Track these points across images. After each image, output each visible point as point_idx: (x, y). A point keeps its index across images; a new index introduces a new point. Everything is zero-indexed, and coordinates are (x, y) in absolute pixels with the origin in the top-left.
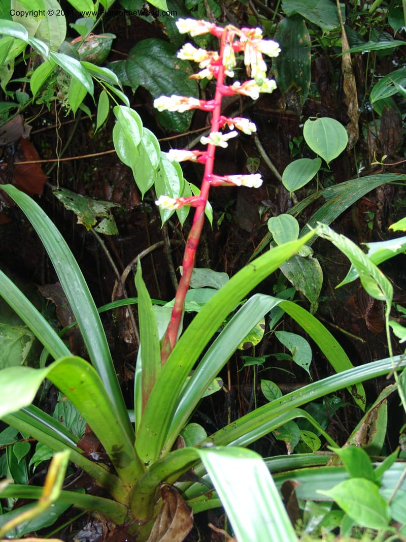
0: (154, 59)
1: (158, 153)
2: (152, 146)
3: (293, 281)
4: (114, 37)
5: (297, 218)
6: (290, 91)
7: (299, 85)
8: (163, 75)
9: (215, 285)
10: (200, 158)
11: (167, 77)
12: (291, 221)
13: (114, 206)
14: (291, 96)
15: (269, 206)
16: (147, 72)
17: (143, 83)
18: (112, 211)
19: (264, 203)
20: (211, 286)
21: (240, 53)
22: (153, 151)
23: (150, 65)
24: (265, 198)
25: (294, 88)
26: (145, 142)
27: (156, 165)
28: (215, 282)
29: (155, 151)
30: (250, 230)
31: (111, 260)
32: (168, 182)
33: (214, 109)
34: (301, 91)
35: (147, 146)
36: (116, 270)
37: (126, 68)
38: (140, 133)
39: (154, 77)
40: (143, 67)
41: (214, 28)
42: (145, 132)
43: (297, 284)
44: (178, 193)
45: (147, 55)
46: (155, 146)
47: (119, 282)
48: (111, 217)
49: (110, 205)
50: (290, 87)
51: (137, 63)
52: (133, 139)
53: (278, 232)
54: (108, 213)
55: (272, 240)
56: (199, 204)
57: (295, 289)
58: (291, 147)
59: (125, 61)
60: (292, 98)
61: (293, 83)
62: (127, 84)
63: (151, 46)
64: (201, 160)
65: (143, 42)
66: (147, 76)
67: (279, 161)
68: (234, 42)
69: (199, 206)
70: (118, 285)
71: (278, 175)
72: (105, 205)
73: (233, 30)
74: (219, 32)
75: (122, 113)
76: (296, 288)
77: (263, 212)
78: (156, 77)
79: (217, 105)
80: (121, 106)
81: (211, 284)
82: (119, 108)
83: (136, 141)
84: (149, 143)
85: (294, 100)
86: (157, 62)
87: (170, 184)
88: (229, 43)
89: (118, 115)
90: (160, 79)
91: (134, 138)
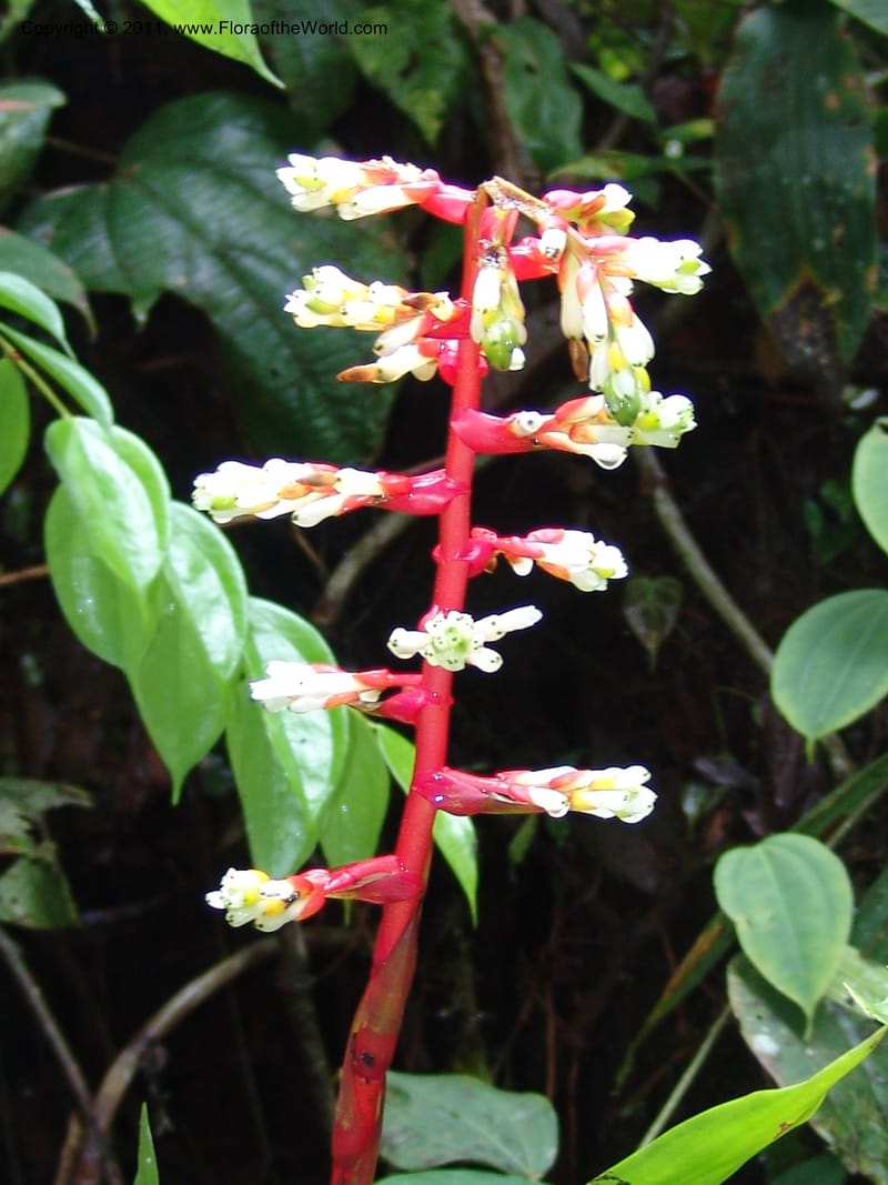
0: (225, 175)
1: (236, 610)
2: (210, 581)
3: (832, 1132)
4: (56, 98)
5: (840, 850)
6: (794, 305)
7: (834, 277)
8: (262, 240)
9: (497, 1153)
10: (394, 701)
11: (280, 252)
12: (816, 867)
13: (58, 801)
14: (796, 325)
15: (725, 780)
16: (195, 230)
17: (176, 279)
18: (55, 824)
19: (703, 765)
20: (478, 1156)
21: (540, 293)
22: (216, 602)
23: (209, 205)
24: (709, 747)
25: (810, 293)
26: (181, 567)
27: (229, 661)
28: (494, 1140)
29: (225, 601)
30: (649, 883)
31: (51, 1028)
32: (282, 727)
33: (448, 504)
34: (840, 304)
35: (188, 582)
36: (73, 1070)
37: (110, 216)
38: (161, 531)
39: (225, 254)
40: (179, 214)
41: (436, 190)
42: (180, 519)
43: (849, 1145)
44: (326, 773)
45: (195, 162)
46: (226, 578)
47: (87, 1122)
48: (48, 850)
49: (45, 797)
50: (794, 287)
51: (152, 196)
52: (131, 559)
53: (762, 916)
54: (35, 835)
55: (735, 948)
56: (397, 893)
57: (843, 1168)
58: (815, 524)
59: (103, 188)
60: (804, 330)
61: (807, 272)
62: (114, 284)
63: (207, 126)
64: (396, 709)
65: (177, 111)
66: (197, 247)
67: (764, 586)
68: (516, 241)
69: (393, 900)
70: (84, 1139)
71: (759, 650)
72: (19, 798)
73: (510, 196)
74: (455, 203)
75: (81, 449)
76: (847, 1160)
77: (702, 806)
78: (234, 254)
79: (456, 491)
80: (78, 421)
81: (479, 1148)
82: (68, 430)
83: (140, 567)
84: (196, 569)
85: (811, 341)
86: (235, 189)
87: (290, 735)
88: (494, 253)
89: (67, 462)
90: (249, 263)
91: (135, 553)
